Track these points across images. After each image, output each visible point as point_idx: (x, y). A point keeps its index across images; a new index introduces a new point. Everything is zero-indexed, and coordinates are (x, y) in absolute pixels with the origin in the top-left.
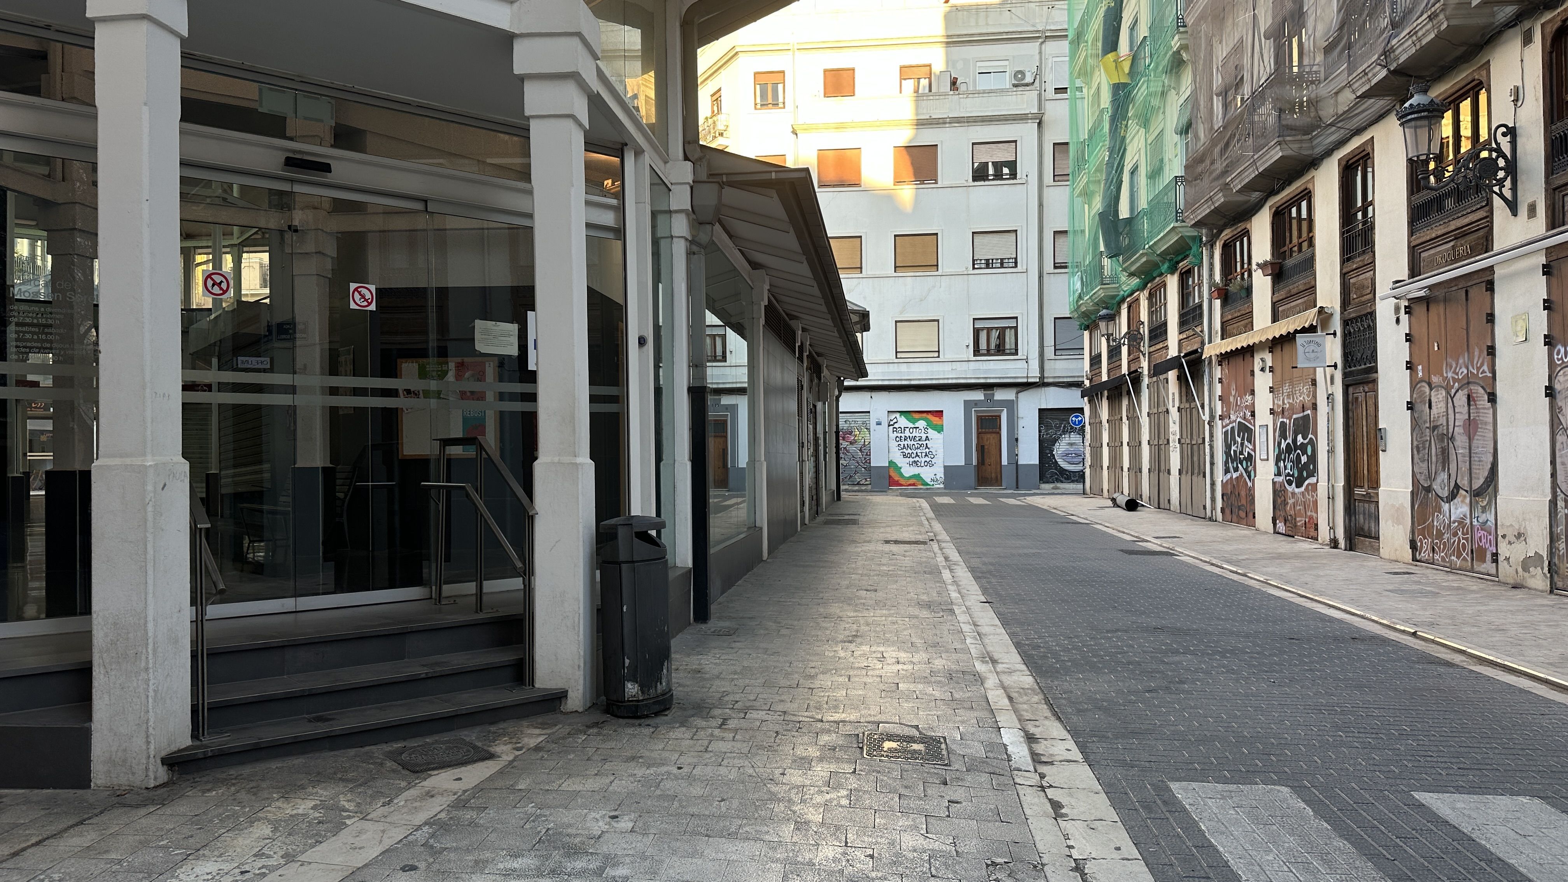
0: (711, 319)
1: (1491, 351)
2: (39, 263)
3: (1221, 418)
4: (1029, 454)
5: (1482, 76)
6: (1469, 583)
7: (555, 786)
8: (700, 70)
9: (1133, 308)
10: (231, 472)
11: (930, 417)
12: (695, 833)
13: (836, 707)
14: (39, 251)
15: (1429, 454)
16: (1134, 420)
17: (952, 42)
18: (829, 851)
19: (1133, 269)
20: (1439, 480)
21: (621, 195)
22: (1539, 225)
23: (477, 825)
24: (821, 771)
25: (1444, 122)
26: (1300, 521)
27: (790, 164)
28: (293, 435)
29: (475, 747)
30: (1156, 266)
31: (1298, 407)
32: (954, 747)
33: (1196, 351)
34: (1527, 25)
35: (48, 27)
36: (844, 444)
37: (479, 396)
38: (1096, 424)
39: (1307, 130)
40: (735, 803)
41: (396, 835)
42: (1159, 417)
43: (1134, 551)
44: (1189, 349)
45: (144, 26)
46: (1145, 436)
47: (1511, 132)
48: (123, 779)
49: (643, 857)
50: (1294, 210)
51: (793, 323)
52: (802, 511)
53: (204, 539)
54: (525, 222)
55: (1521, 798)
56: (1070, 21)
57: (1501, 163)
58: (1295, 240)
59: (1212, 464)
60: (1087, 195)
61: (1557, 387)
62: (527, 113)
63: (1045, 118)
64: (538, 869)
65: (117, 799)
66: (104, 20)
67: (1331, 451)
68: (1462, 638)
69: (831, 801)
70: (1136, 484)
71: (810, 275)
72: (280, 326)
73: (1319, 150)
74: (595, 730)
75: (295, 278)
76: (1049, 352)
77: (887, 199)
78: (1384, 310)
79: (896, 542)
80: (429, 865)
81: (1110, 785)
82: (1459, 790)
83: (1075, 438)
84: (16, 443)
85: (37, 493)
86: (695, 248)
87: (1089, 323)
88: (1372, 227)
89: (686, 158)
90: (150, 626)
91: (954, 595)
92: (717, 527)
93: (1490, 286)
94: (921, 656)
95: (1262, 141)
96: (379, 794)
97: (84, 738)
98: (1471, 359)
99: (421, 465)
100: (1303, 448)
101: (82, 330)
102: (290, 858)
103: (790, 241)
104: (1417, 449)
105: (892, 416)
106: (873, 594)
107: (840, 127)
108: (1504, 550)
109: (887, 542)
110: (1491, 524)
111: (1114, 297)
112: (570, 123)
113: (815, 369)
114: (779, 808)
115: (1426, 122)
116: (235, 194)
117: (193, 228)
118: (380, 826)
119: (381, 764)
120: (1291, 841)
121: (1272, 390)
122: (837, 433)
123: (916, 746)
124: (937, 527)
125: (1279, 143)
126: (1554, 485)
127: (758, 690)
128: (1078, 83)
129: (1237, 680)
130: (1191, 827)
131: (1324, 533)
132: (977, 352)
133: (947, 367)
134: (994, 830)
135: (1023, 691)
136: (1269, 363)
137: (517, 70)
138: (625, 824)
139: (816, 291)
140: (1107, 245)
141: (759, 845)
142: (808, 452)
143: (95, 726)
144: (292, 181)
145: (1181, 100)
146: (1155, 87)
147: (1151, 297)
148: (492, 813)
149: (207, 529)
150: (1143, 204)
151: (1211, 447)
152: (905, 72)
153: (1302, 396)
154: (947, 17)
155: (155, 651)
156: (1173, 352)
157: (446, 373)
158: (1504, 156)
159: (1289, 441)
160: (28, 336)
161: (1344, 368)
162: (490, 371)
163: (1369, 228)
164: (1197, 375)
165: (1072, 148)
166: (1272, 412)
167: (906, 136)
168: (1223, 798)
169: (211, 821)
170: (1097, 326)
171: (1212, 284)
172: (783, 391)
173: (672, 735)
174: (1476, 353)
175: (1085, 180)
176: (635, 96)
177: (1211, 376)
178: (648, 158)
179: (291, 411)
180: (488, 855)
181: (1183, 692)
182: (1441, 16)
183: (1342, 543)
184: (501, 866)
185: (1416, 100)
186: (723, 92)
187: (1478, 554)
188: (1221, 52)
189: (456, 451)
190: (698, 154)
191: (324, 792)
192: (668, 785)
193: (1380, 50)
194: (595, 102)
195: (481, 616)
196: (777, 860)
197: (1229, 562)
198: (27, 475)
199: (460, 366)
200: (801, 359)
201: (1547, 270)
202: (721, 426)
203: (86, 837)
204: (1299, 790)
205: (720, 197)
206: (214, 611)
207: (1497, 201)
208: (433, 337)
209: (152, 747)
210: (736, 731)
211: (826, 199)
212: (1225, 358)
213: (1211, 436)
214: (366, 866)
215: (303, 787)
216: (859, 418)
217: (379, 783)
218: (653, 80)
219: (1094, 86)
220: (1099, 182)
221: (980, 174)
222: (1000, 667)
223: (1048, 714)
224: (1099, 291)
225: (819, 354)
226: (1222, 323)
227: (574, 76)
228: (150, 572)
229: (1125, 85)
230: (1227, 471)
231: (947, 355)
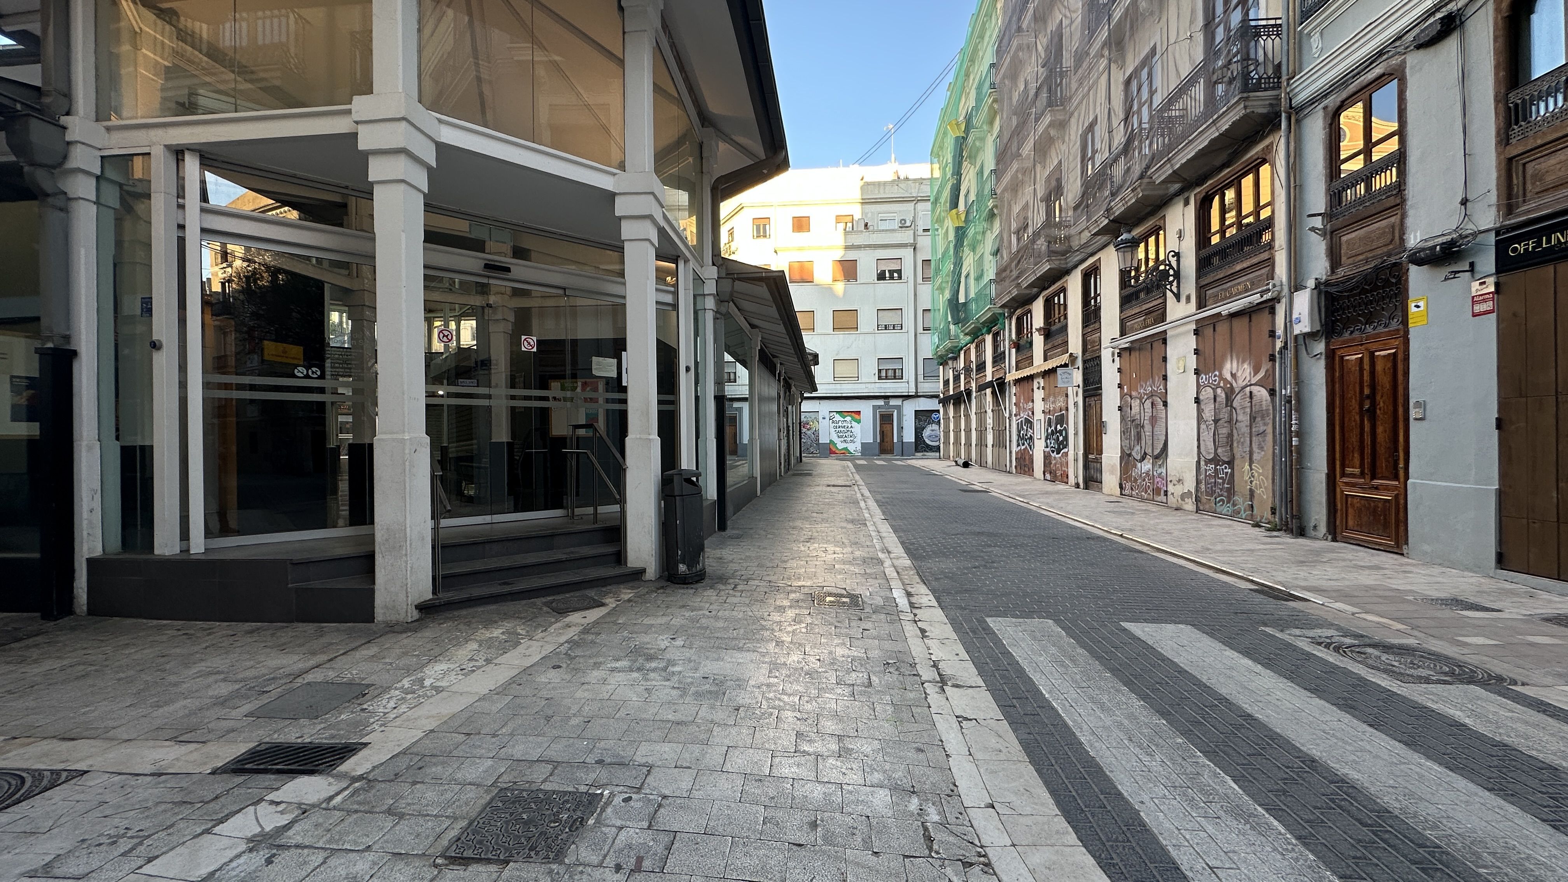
0: (728, 357)
1: (1165, 378)
2: (345, 326)
3: (1016, 415)
4: (909, 437)
5: (1161, 223)
6: (1151, 507)
7: (640, 621)
8: (722, 217)
9: (967, 352)
10: (455, 445)
11: (853, 414)
12: (718, 648)
13: (799, 578)
14: (344, 319)
15: (1130, 435)
16: (967, 416)
17: (865, 202)
18: (794, 658)
19: (967, 331)
20: (1135, 450)
21: (676, 285)
22: (1192, 307)
23: (595, 643)
24: (791, 613)
25: (1140, 250)
26: (1059, 473)
27: (773, 268)
28: (489, 423)
29: (594, 600)
30: (980, 330)
31: (1058, 409)
32: (865, 599)
33: (1001, 378)
34: (1186, 195)
35: (347, 187)
36: (804, 430)
37: (595, 401)
38: (947, 419)
39: (1064, 253)
40: (742, 631)
41: (549, 648)
42: (981, 414)
43: (967, 491)
44: (998, 377)
45: (403, 187)
46: (974, 426)
47: (1177, 255)
48: (393, 618)
49: (690, 661)
50: (1056, 299)
51: (774, 360)
52: (780, 468)
53: (439, 482)
54: (622, 301)
55: (1180, 626)
56: (932, 191)
57: (1171, 272)
58: (1057, 316)
59: (1010, 441)
60: (941, 289)
61: (1201, 397)
62: (623, 238)
63: (918, 246)
64: (630, 667)
65: (389, 629)
66: (379, 182)
67: (1076, 434)
68: (1148, 538)
69: (796, 629)
70: (969, 453)
71: (784, 331)
72: (482, 361)
73: (1070, 265)
74: (662, 591)
75: (491, 335)
76: (921, 378)
77: (827, 290)
78: (1106, 355)
79: (834, 486)
80: (568, 665)
81: (953, 619)
82: (1146, 621)
83: (935, 427)
84: (331, 427)
85: (344, 457)
86: (718, 316)
87: (943, 361)
88: (1100, 308)
89: (714, 264)
90: (408, 530)
91: (867, 515)
92: (731, 477)
93: (1165, 341)
94: (849, 549)
95: (1039, 260)
96: (539, 625)
97: (371, 594)
98: (1154, 382)
99: (562, 441)
100: (1061, 432)
101: (370, 364)
102: (488, 661)
103: (773, 311)
104: (1123, 432)
105: (832, 415)
106: (820, 515)
107: (800, 249)
108: (1171, 489)
109: (829, 486)
110: (1164, 474)
111: (957, 347)
112: (647, 244)
113: (788, 387)
114: (767, 634)
115: (1130, 249)
116: (457, 286)
117: (432, 306)
118: (540, 643)
119: (541, 609)
120: (1053, 650)
121: (1043, 400)
122: (800, 423)
123: (844, 600)
124: (857, 477)
125: (1048, 261)
126: (1199, 453)
127: (754, 569)
128: (936, 226)
129: (1023, 561)
130: (998, 642)
131: (1072, 480)
132: (880, 378)
133: (863, 386)
134: (888, 645)
135: (905, 568)
136: (1042, 385)
137: (618, 213)
138: (679, 642)
139: (788, 341)
140: (952, 317)
141: (756, 654)
142: (783, 434)
143: (377, 587)
144: (489, 277)
145: (994, 237)
146: (980, 229)
147: (977, 347)
148: (604, 636)
149: (441, 476)
150: (972, 295)
151: (1010, 432)
152: (839, 219)
153: (1060, 403)
154: (862, 188)
155: (411, 544)
156: (989, 378)
157: (576, 388)
158: (1173, 269)
159: (1053, 428)
160: (337, 365)
161: (1084, 387)
162: (601, 386)
163: (1098, 309)
164: (1002, 390)
165: (933, 263)
166: (1044, 412)
167: (839, 254)
168: (1016, 626)
169: (444, 641)
170: (947, 364)
171: (1011, 340)
172: (770, 399)
173: (705, 594)
174: (1157, 379)
175: (940, 281)
176: (685, 229)
177: (1010, 392)
178: (692, 264)
179: (489, 408)
180: (601, 659)
181: (994, 568)
182: (1139, 189)
183: (1082, 486)
184: (609, 666)
185: (1124, 236)
186: (735, 230)
187: (1157, 491)
188: (1016, 209)
189: (582, 432)
190: (721, 262)
191: (508, 625)
192: (703, 621)
193: (1104, 208)
194: (662, 232)
195: (596, 526)
196: (766, 663)
197: (1019, 496)
198: (339, 447)
199: (585, 385)
200: (779, 380)
201: (1196, 332)
202: (733, 419)
203: (373, 650)
204: (1058, 622)
205: (733, 287)
206: (444, 523)
207: (1169, 294)
208: (568, 368)
209: (410, 599)
210: (742, 591)
211: (793, 289)
212: (1018, 382)
213: (1010, 425)
214: (532, 666)
215: (496, 622)
216: (813, 415)
217: (539, 619)
218: (695, 222)
219: (945, 228)
220: (947, 282)
221: (881, 276)
222: (892, 555)
223: (919, 581)
224: (948, 344)
225: (790, 378)
226: (1017, 362)
227: (650, 217)
228: (408, 500)
229: (962, 227)
230: (1018, 445)
231: (863, 379)
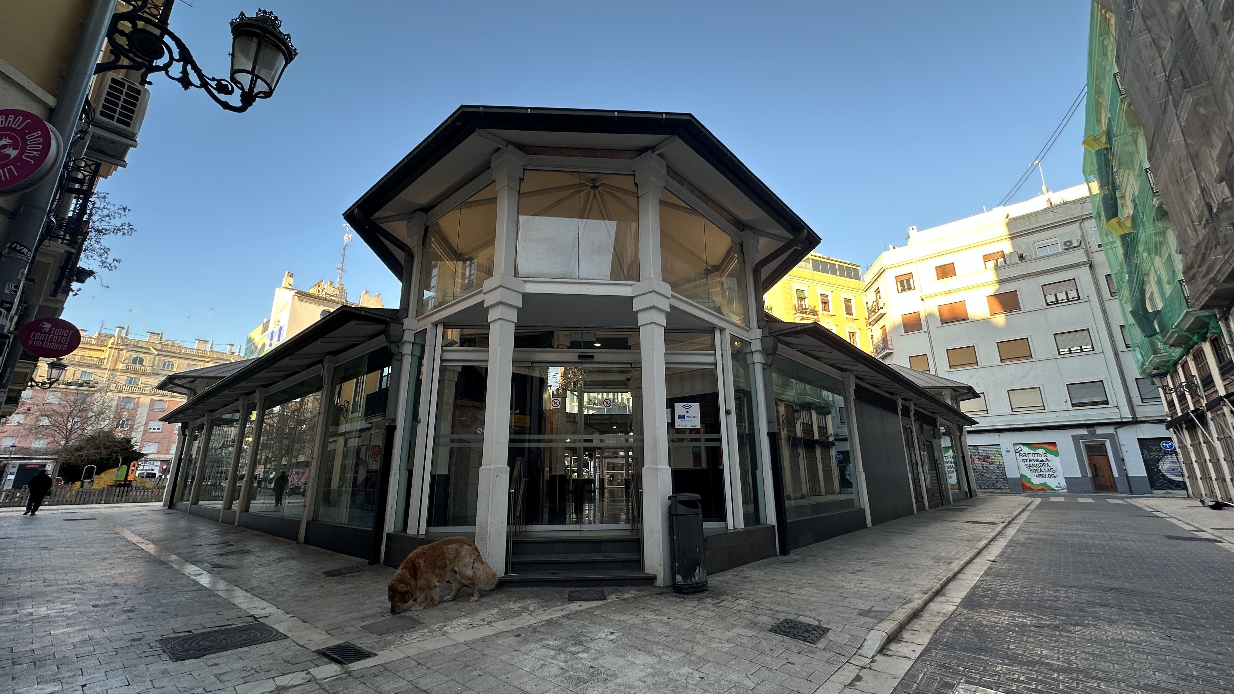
4: (1137, 470)
11: (1046, 446)
12: (634, 647)
16: (1209, 444)
17: (1013, 237)
18: (684, 670)
19: (1171, 342)
21: (714, 349)
30: (1189, 338)
32: (830, 635)
40: (671, 639)
42: (1226, 440)
45: (500, 322)
46: (1221, 455)
51: (893, 397)
52: (919, 502)
56: (1093, 208)
62: (639, 325)
63: (1093, 263)
64: (556, 647)
76: (1137, 401)
77: (988, 324)
80: (525, 636)
83: (1171, 458)
86: (766, 367)
87: (1157, 377)
91: (970, 555)
102: (489, 623)
105: (1018, 447)
107: (948, 292)
111: (1169, 361)
112: (653, 326)
114: (688, 645)
124: (1025, 515)
132: (1074, 404)
133: (1053, 415)
138: (613, 636)
140: (1142, 330)
142: (924, 468)
144: (582, 364)
146: (1153, 230)
147: (1195, 359)
152: (987, 258)
154: (1008, 224)
156: (1222, 393)
165: (1114, 276)
167: (993, 289)
178: (728, 331)
180: (548, 637)
184: (547, 642)
186: (880, 289)
191: (529, 602)
196: (654, 668)
200: (906, 416)
214: (506, 631)
216: (994, 449)
222: (941, 599)
223: (933, 629)
224: (1155, 359)
227: (653, 307)
228: (490, 507)
229: (1129, 234)
231: (1050, 407)
